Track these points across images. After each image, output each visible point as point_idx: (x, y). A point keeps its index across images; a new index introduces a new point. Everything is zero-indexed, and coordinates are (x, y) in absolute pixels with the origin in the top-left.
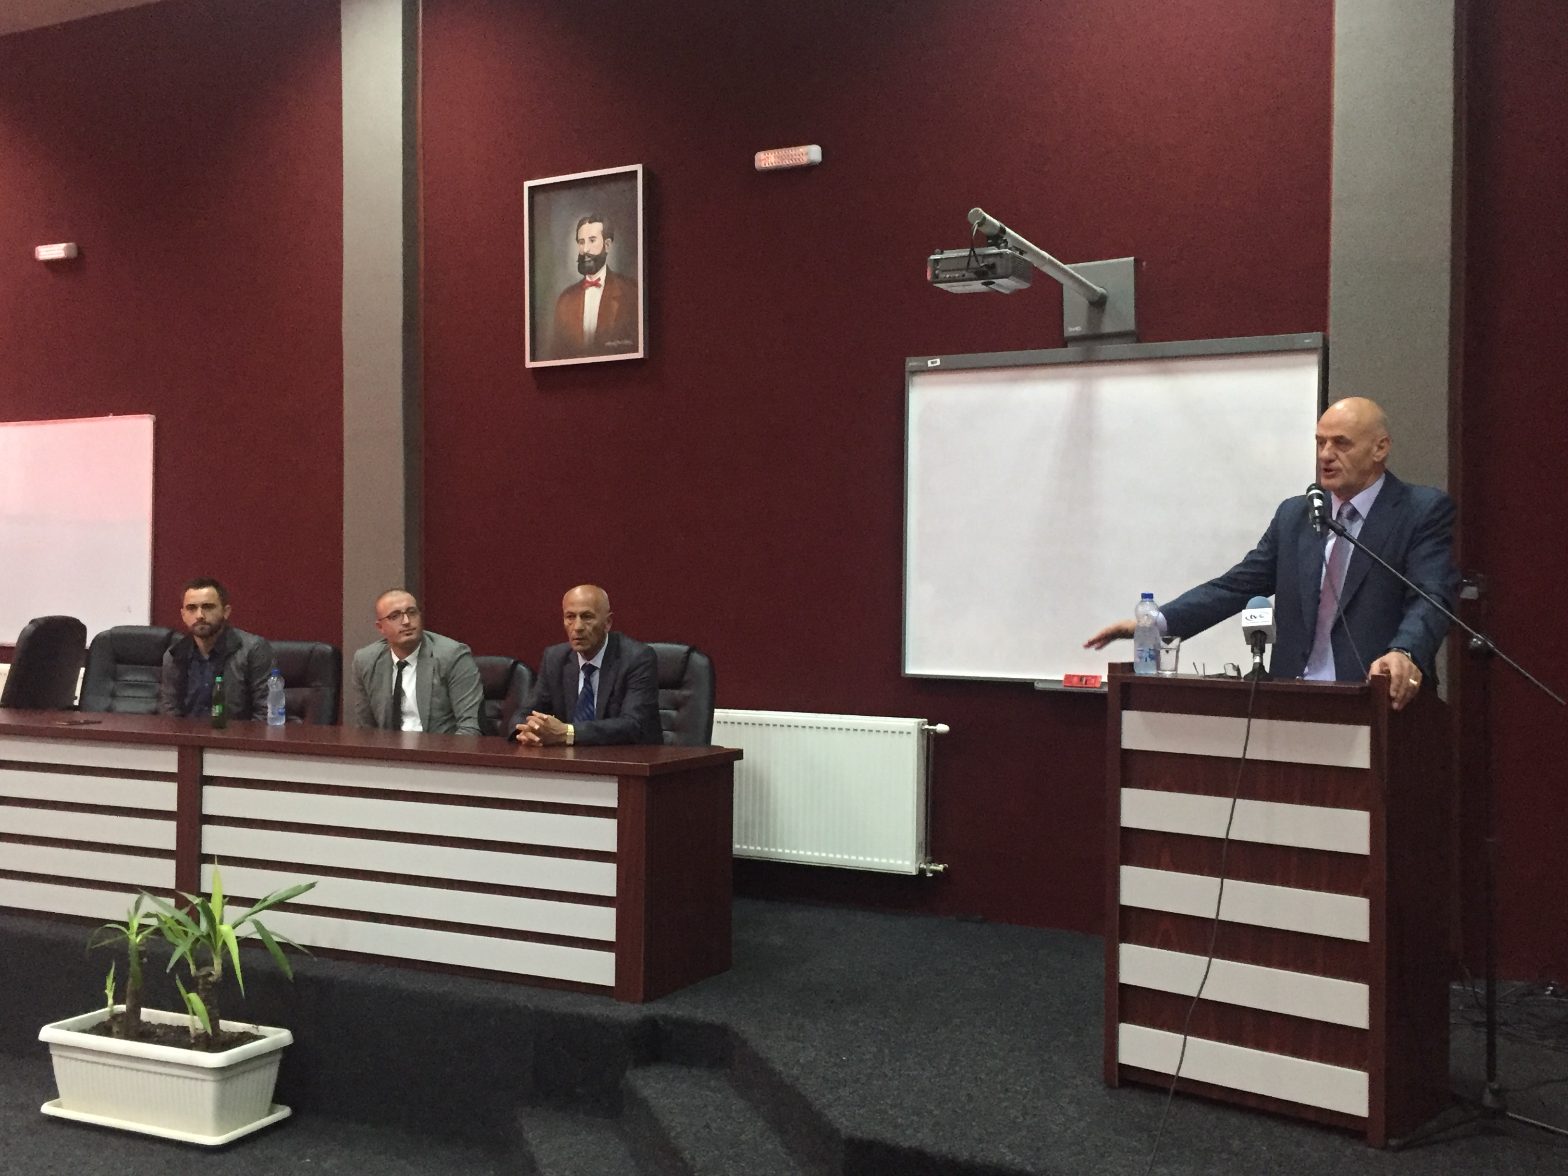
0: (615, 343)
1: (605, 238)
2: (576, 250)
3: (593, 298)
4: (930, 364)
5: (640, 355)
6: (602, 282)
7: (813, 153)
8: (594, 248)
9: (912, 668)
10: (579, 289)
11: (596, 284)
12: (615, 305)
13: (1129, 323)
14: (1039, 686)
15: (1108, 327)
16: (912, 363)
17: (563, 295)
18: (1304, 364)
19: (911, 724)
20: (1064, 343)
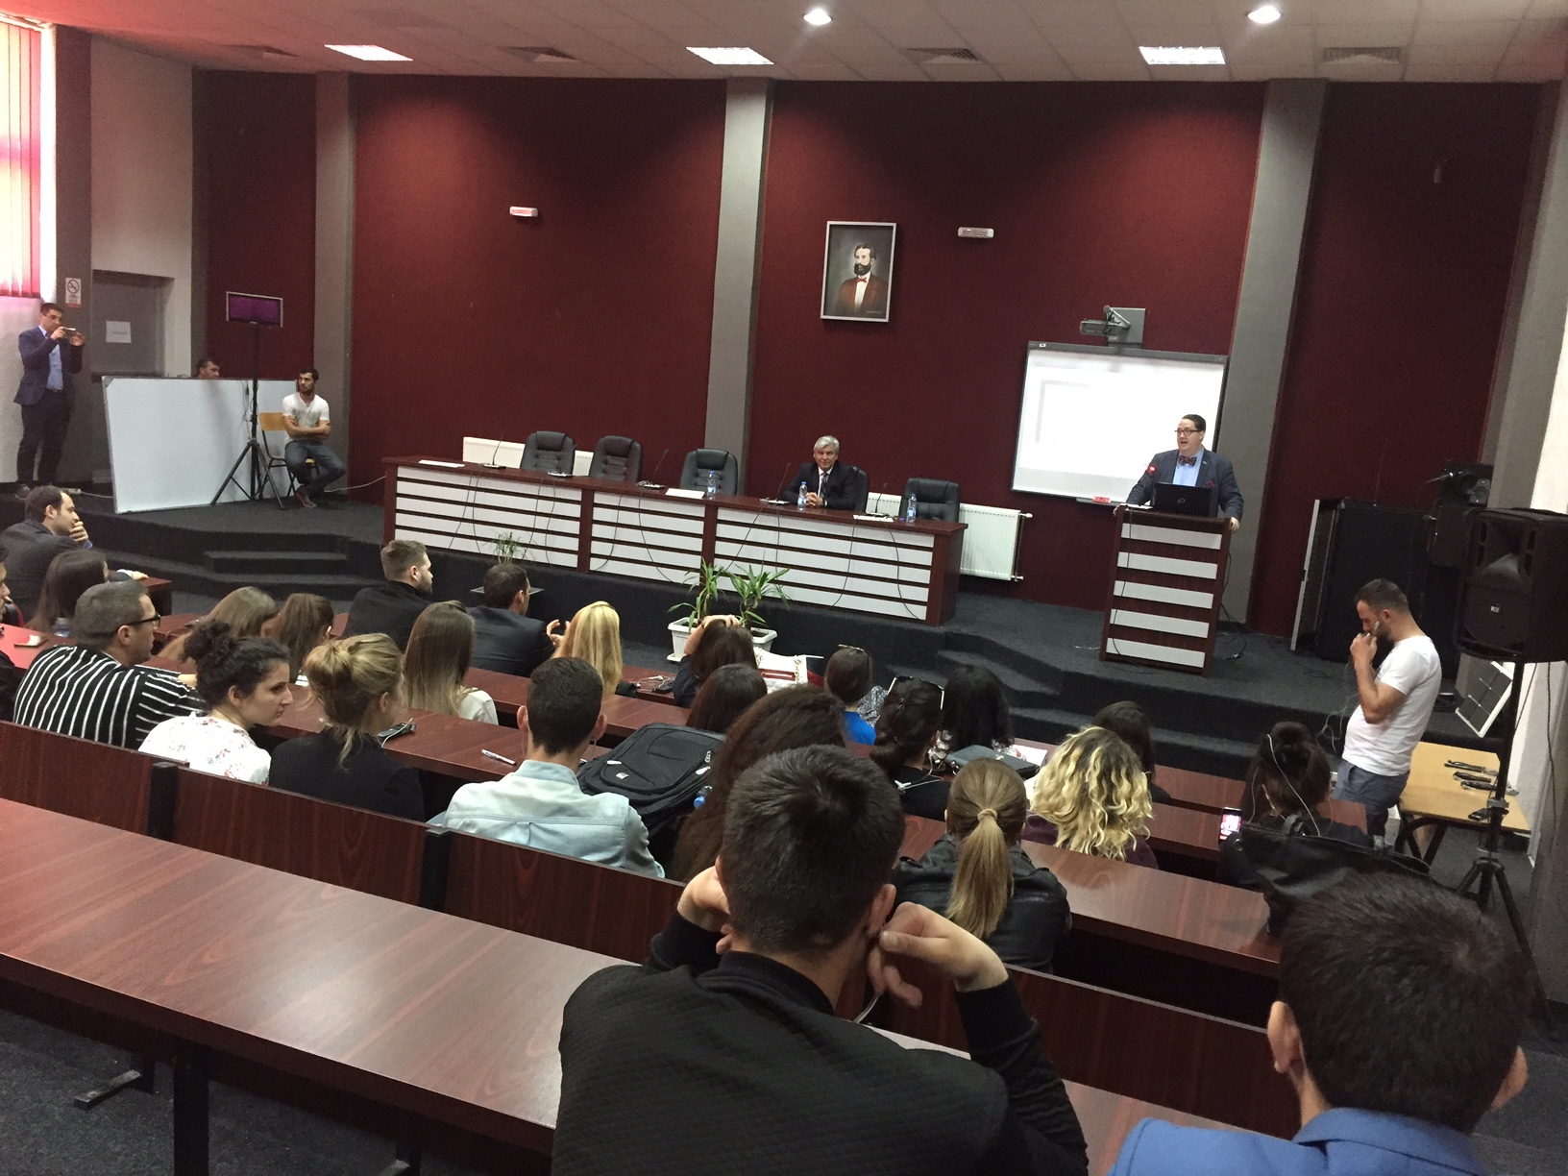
0: (872, 312)
1: (871, 257)
2: (854, 262)
3: (861, 288)
4: (1040, 346)
5: (886, 320)
6: (867, 280)
7: (990, 233)
8: (865, 262)
9: (1017, 487)
10: (854, 282)
11: (864, 280)
12: (874, 293)
13: (1140, 339)
14: (1079, 500)
15: (1130, 339)
16: (1031, 344)
17: (844, 283)
18: (1216, 369)
19: (1016, 513)
20: (1107, 343)
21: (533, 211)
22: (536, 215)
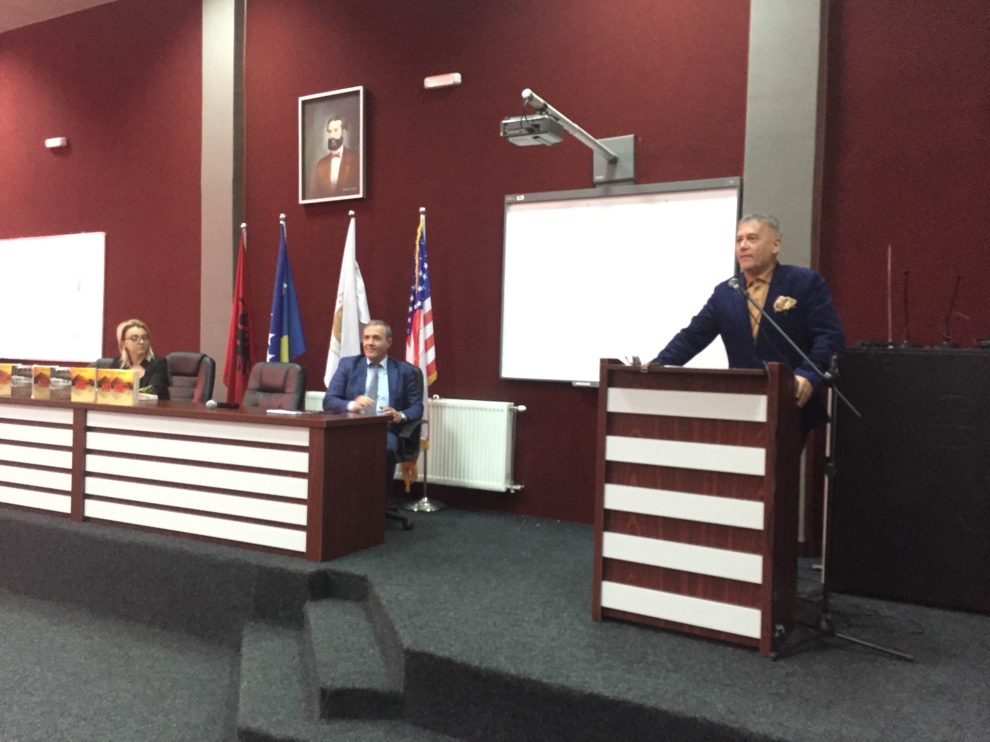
0: (348, 189)
1: (342, 129)
2: (327, 136)
3: (336, 164)
4: (518, 199)
5: (360, 196)
6: (341, 155)
7: (455, 78)
8: (337, 135)
9: (505, 374)
10: (328, 159)
11: (337, 156)
12: (348, 167)
13: (631, 173)
14: (574, 384)
15: (618, 176)
16: (508, 198)
17: (320, 163)
18: (728, 195)
19: (504, 405)
20: (593, 185)
21: (62, 141)
22: (65, 143)
